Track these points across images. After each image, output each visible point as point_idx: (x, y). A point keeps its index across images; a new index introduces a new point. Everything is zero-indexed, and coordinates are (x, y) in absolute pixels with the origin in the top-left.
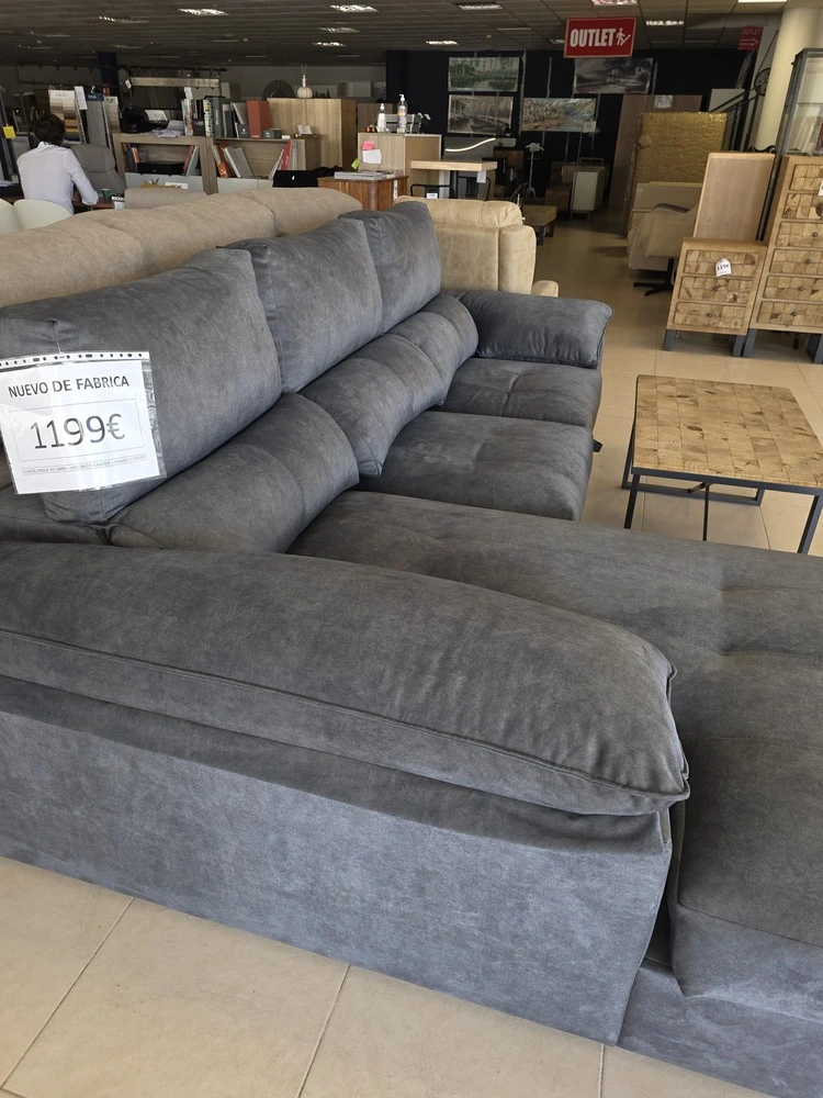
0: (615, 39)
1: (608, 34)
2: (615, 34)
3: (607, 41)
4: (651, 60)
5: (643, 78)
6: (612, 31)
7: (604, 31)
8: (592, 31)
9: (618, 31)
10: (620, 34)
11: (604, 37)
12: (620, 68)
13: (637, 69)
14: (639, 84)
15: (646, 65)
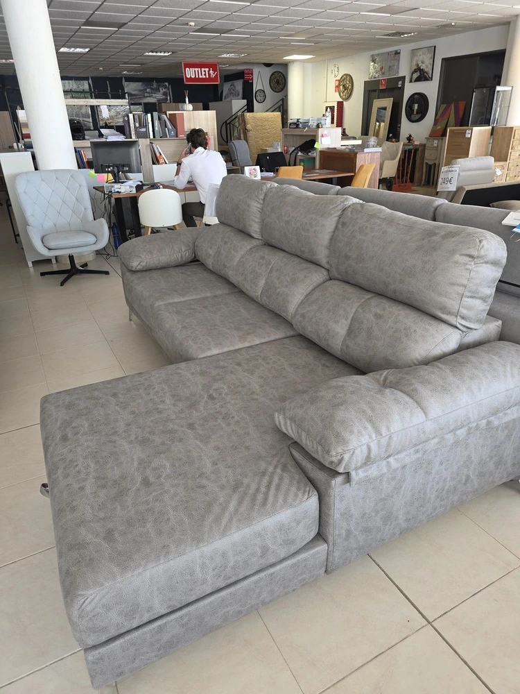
0: (209, 75)
1: (205, 71)
2: (209, 71)
3: (205, 75)
4: (167, 84)
5: (165, 94)
6: (207, 70)
7: (203, 69)
8: (196, 69)
9: (210, 70)
10: (211, 72)
11: (203, 73)
12: (151, 88)
13: (161, 89)
14: (164, 97)
15: (166, 87)
